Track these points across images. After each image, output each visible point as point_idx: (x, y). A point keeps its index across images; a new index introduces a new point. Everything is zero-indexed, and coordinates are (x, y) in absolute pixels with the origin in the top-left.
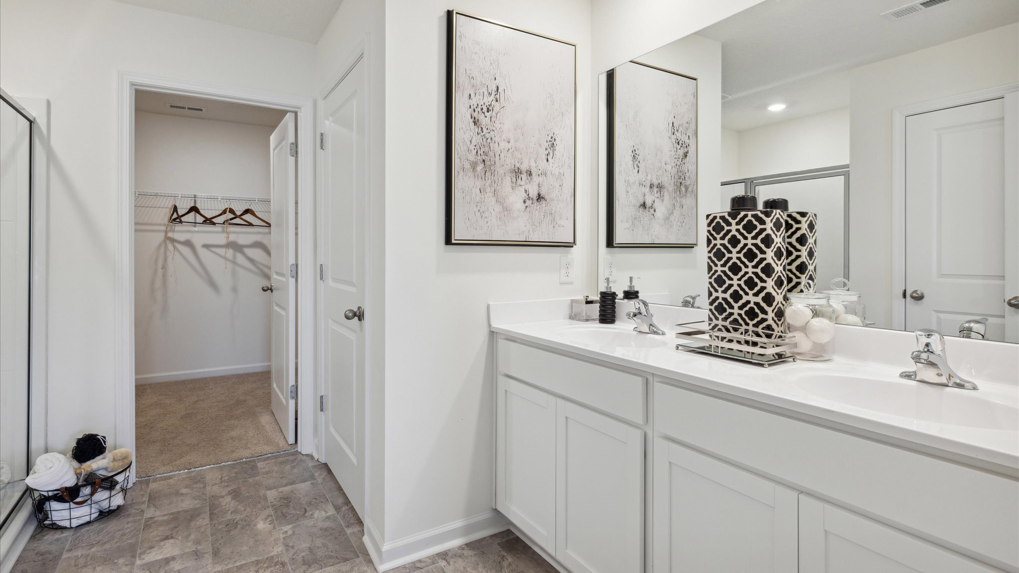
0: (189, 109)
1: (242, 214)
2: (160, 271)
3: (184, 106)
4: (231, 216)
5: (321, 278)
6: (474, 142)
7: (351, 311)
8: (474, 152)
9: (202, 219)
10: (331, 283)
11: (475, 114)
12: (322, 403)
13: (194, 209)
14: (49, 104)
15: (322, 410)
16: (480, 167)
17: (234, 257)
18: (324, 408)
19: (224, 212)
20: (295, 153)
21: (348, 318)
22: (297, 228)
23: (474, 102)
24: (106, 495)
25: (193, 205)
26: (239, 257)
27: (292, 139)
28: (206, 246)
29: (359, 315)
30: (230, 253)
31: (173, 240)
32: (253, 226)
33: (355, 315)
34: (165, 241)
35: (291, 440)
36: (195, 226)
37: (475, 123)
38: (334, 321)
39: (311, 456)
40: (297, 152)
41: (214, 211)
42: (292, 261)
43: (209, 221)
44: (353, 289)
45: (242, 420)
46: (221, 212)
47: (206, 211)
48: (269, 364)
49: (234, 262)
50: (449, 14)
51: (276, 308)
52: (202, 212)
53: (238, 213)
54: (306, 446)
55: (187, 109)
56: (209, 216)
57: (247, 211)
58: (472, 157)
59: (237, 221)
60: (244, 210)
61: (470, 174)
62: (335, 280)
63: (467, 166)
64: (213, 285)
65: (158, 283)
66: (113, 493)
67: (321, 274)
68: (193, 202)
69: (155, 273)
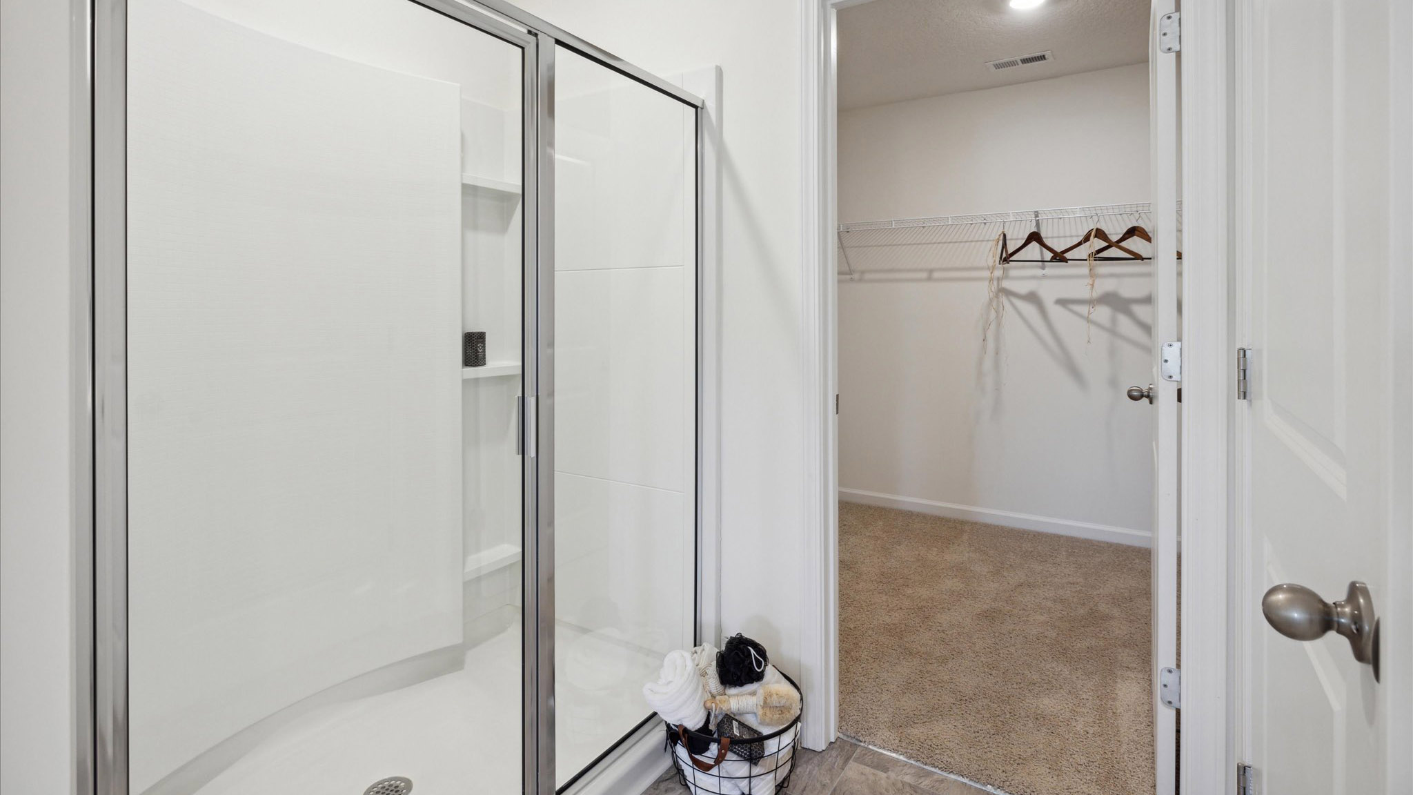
0: (1025, 61)
1: (1123, 239)
2: (991, 344)
3: (1013, 59)
4: (1099, 244)
9: (1049, 255)
13: (1035, 237)
14: (719, 73)
17: (1114, 321)
19: (1087, 239)
24: (743, 770)
25: (1034, 229)
26: (1124, 321)
28: (1062, 302)
30: (1103, 313)
31: (1008, 293)
32: (1143, 259)
34: (997, 296)
36: (1043, 268)
41: (1069, 239)
43: (1059, 257)
45: (1079, 673)
46: (1081, 238)
47: (1055, 240)
49: (1113, 331)
52: (1048, 242)
53: (1114, 238)
55: (1020, 62)
56: (1059, 249)
57: (1132, 232)
59: (1114, 252)
60: (1125, 230)
64: (1074, 371)
65: (988, 364)
66: (756, 770)
68: (1034, 223)
69: (984, 348)
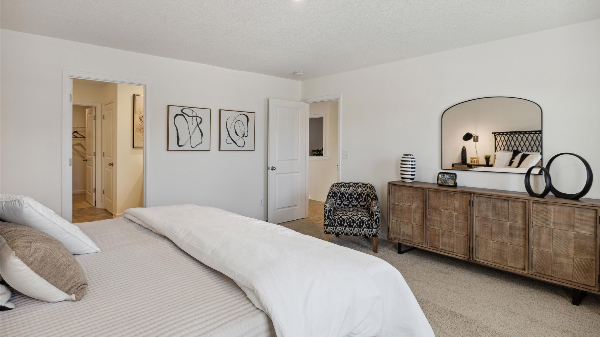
5: (103, 156)
6: (140, 124)
7: (110, 163)
8: (140, 127)
10: (106, 157)
11: (141, 118)
12: (103, 192)
15: (103, 194)
16: (142, 130)
18: (104, 193)
20: (95, 119)
21: (109, 165)
22: (96, 138)
23: (140, 115)
27: (94, 114)
29: (112, 165)
32: (78, 137)
33: (111, 164)
35: (94, 205)
37: (141, 120)
38: (107, 168)
39: (100, 208)
40: (96, 119)
42: (94, 151)
44: (111, 159)
48: (85, 190)
50: (134, 95)
51: (88, 166)
54: (99, 205)
57: (75, 132)
58: (140, 128)
61: (139, 132)
62: (107, 156)
63: (138, 130)
67: (103, 155)
